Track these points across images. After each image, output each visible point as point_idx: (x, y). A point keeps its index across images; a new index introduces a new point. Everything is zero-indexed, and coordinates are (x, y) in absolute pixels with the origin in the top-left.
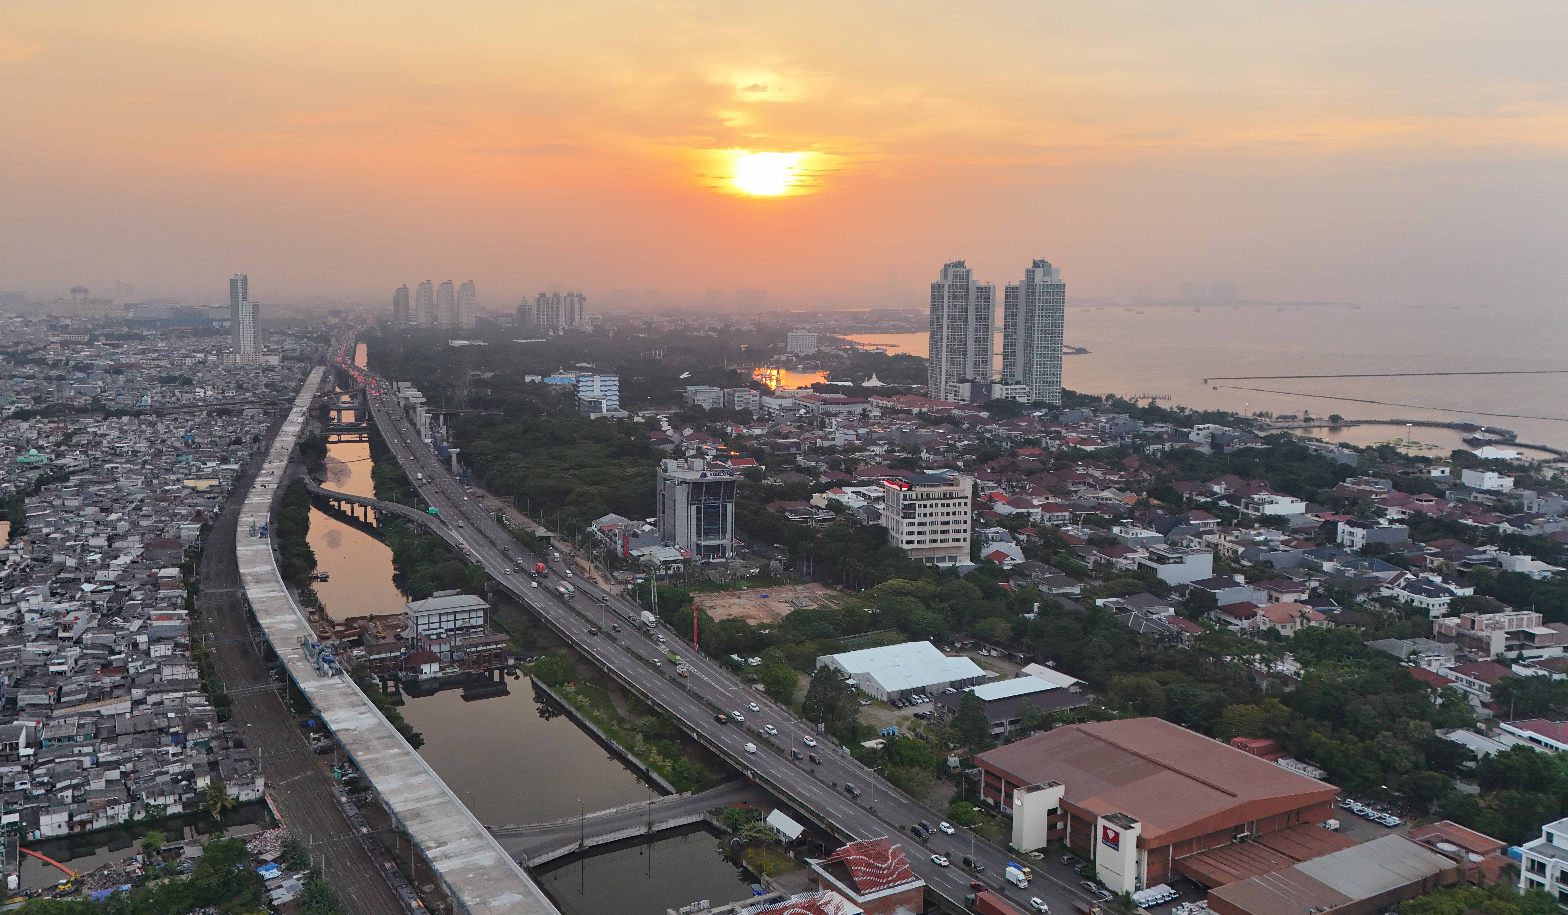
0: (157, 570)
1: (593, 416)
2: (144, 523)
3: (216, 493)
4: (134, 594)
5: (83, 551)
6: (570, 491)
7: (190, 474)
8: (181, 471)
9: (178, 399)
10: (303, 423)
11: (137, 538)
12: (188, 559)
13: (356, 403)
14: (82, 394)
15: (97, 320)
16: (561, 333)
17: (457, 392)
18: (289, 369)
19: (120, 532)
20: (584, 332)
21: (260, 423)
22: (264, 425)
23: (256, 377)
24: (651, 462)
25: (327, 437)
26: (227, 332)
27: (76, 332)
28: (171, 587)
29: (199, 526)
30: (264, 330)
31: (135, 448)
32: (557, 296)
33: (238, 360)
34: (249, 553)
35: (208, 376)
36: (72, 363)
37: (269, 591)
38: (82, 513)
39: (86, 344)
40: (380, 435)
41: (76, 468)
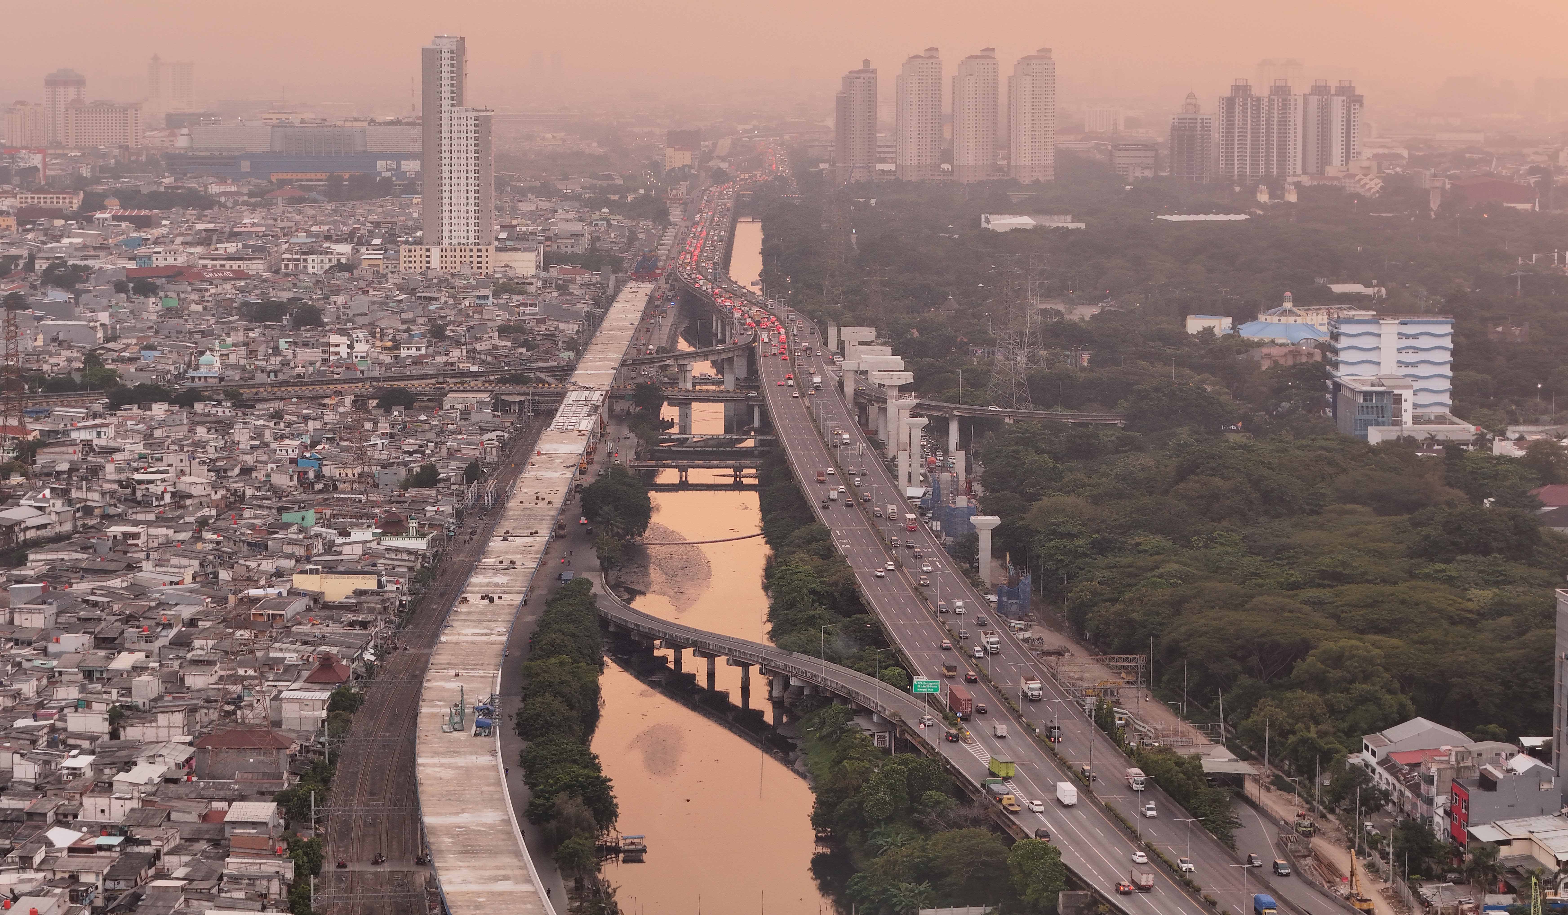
0: (223, 805)
1: (1375, 436)
2: (197, 680)
3: (371, 611)
4: (169, 861)
5: (52, 744)
6: (1304, 648)
7: (308, 560)
8: (288, 549)
9: (285, 363)
10: (593, 433)
11: (178, 718)
12: (297, 780)
13: (729, 384)
14: (60, 343)
15: (104, 156)
16: (1292, 198)
17: (999, 357)
18: (563, 288)
19: (138, 700)
20: (1358, 196)
21: (483, 430)
22: (492, 435)
23: (479, 308)
24: (1543, 574)
25: (652, 473)
26: (411, 188)
27: (52, 186)
28: (257, 851)
29: (326, 695)
30: (500, 185)
31: (180, 487)
32: (1281, 91)
33: (435, 263)
34: (448, 774)
35: (361, 303)
36: (41, 265)
37: (496, 879)
38: (52, 648)
39: (74, 216)
40: (788, 474)
41: (41, 533)
